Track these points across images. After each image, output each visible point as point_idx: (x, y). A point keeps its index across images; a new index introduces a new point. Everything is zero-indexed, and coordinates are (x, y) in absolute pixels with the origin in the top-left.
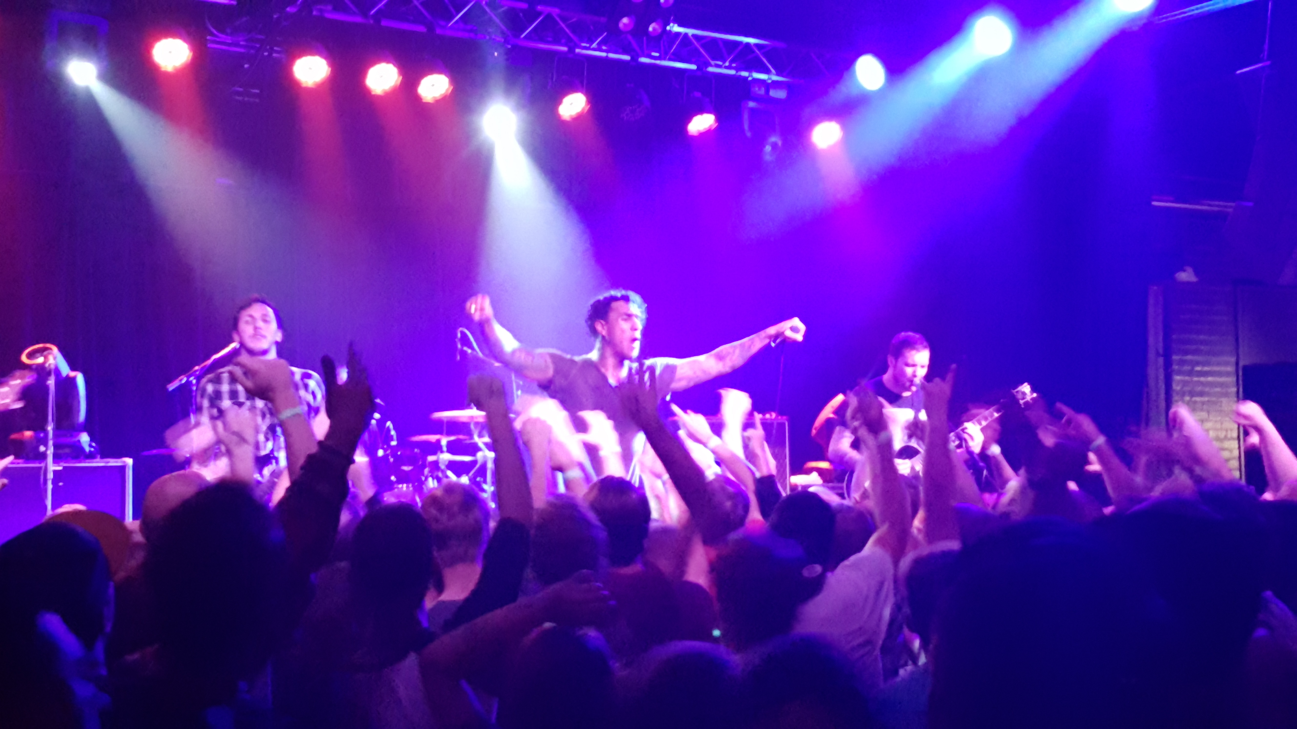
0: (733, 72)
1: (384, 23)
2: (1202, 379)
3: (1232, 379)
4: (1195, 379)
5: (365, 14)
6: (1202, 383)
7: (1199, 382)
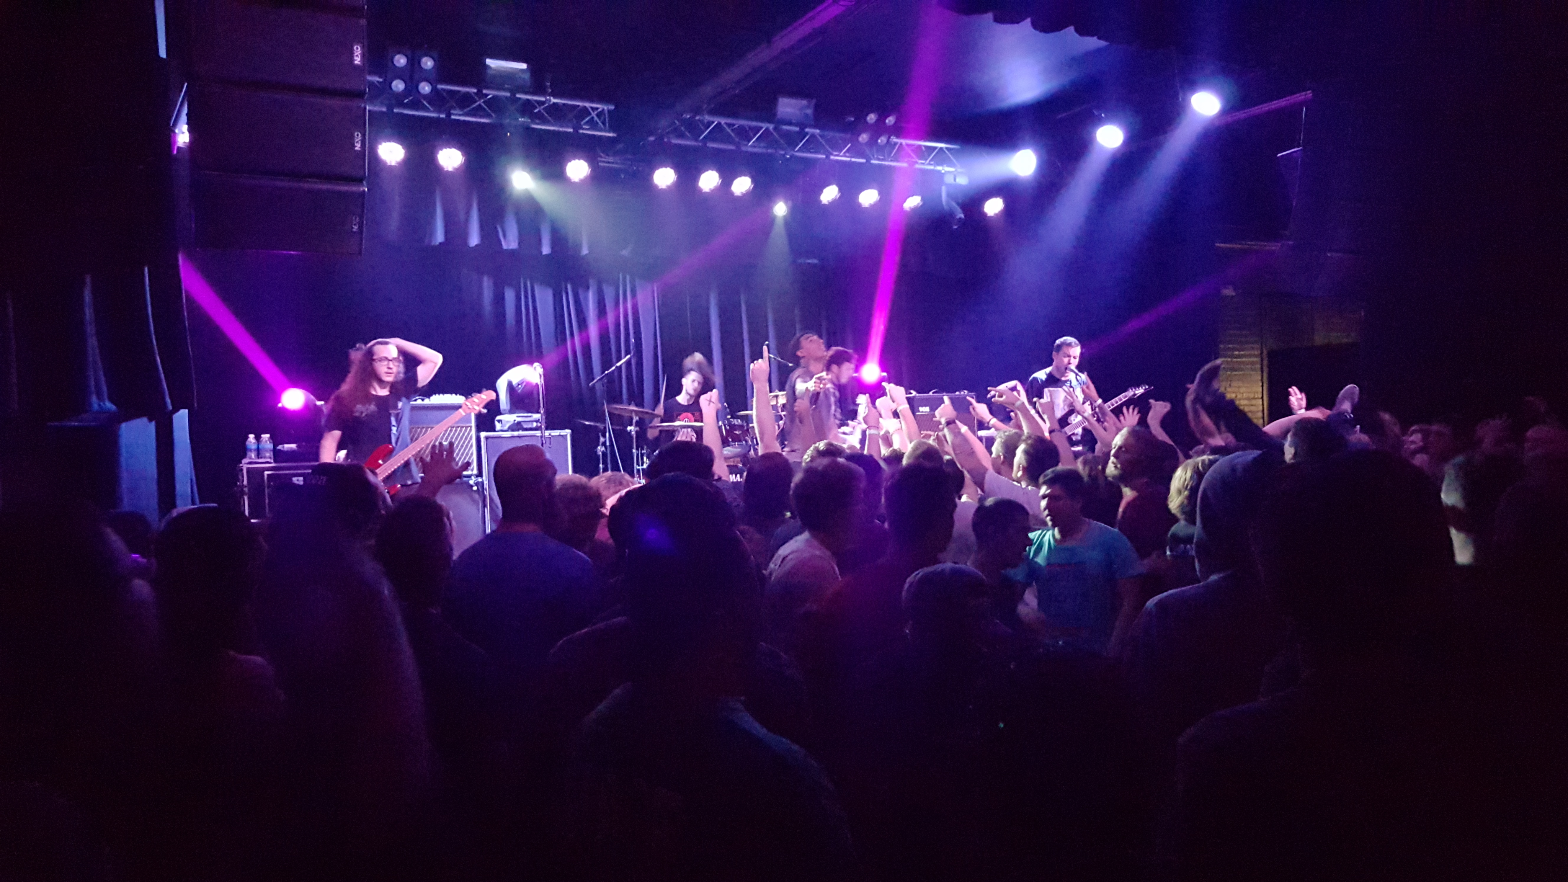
0: (932, 167)
1: (709, 145)
2: (1239, 360)
3: (1258, 360)
4: (1235, 360)
5: (696, 140)
6: (1240, 363)
7: (1237, 362)
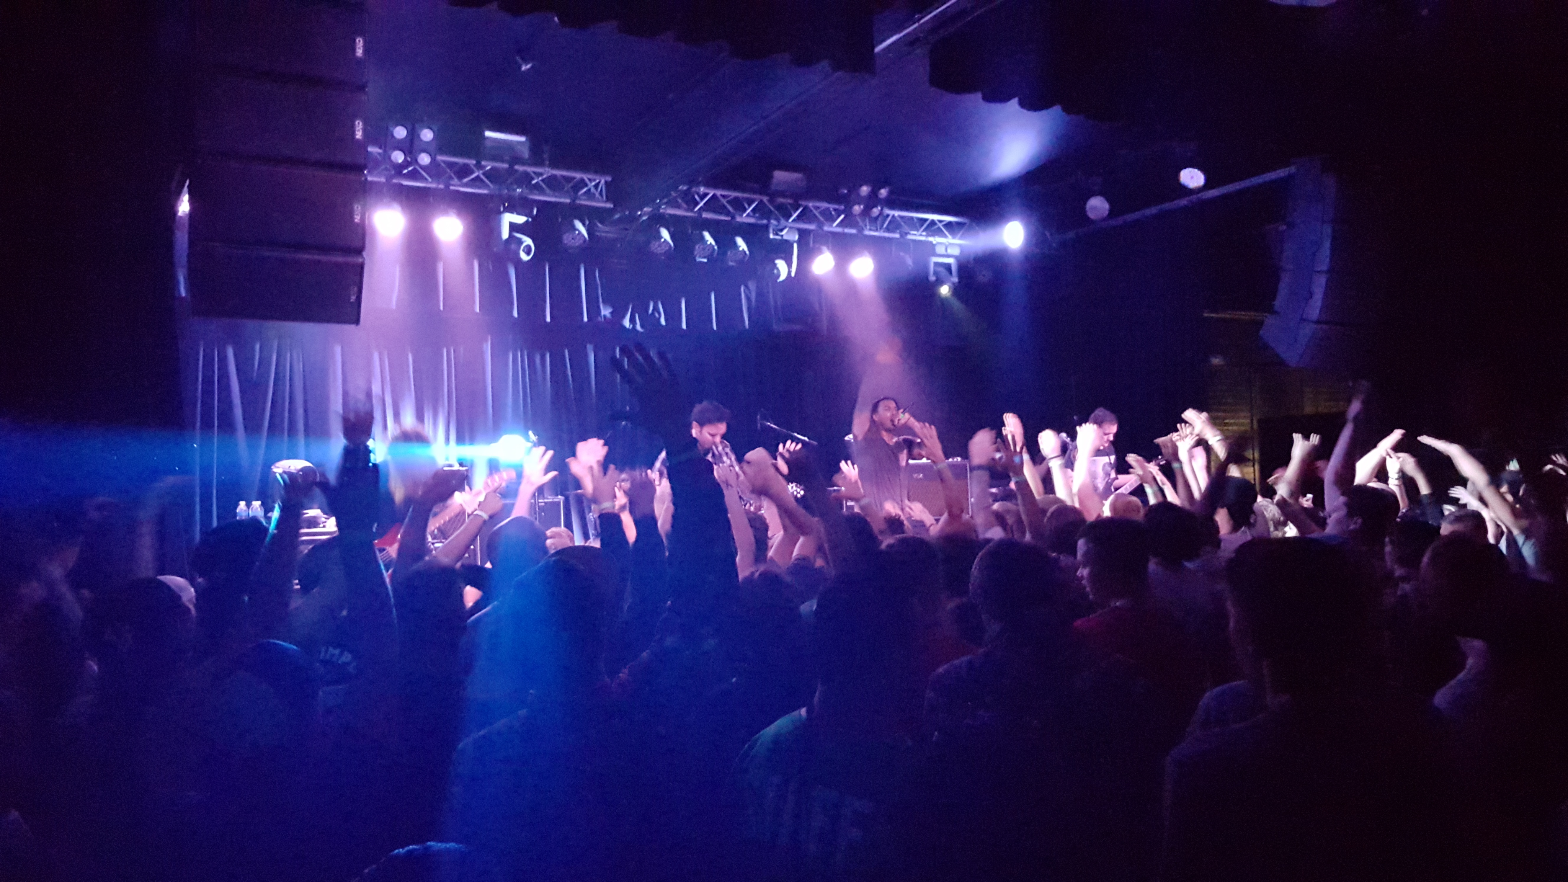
0: (923, 238)
1: (705, 215)
2: (1229, 428)
5: (692, 210)
6: (1230, 431)
